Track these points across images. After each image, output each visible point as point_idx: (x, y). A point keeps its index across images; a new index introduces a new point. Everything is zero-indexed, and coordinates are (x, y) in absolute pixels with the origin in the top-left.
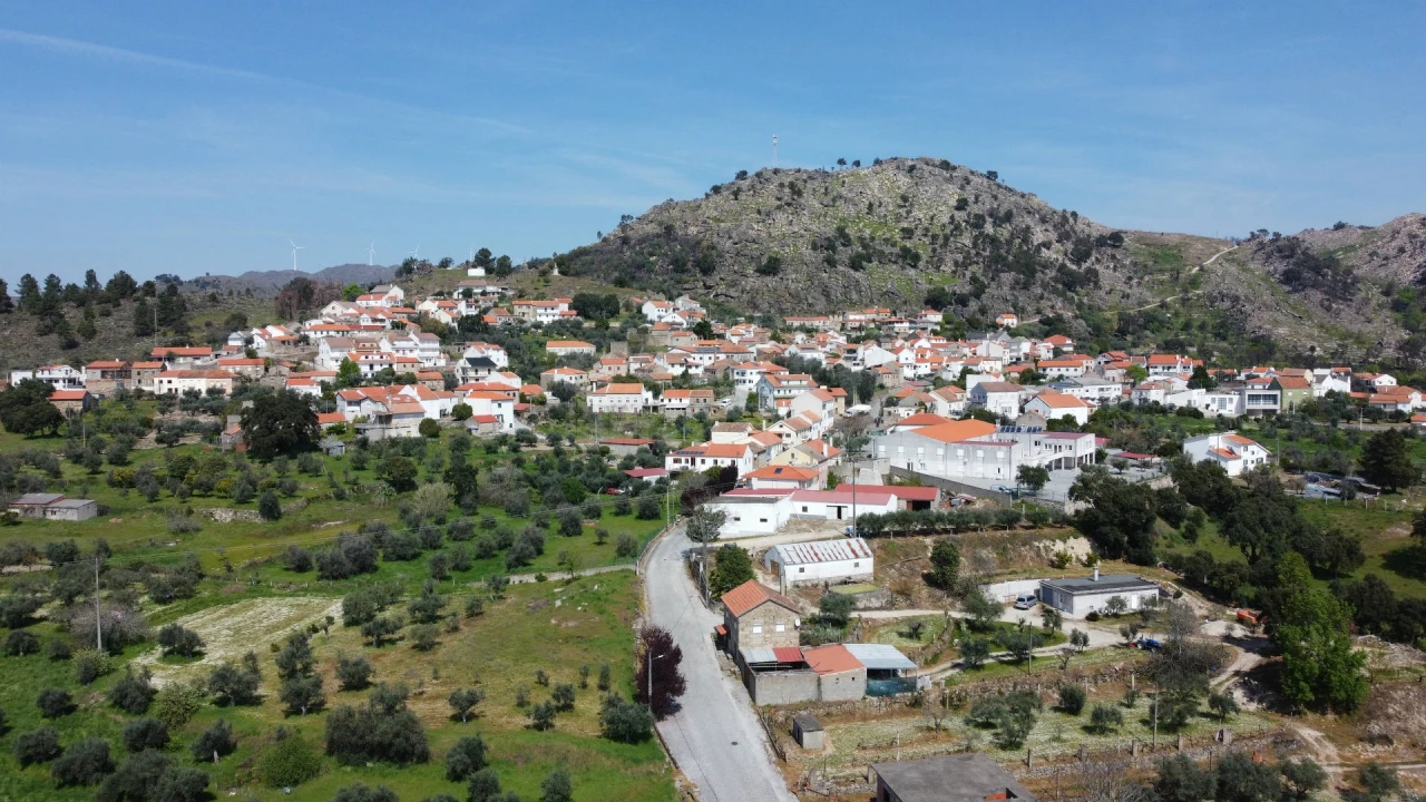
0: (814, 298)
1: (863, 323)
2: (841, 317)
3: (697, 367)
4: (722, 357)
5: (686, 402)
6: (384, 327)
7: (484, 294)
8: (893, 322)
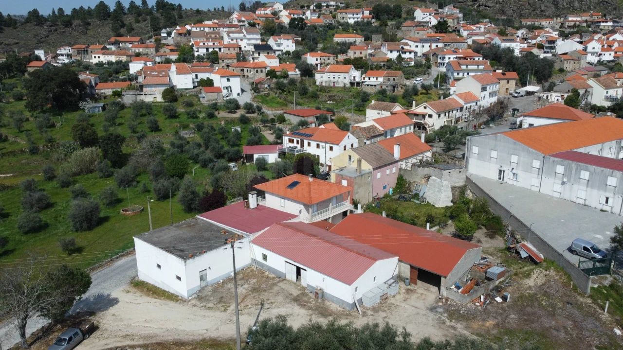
0: (546, 6)
1: (578, 23)
2: (562, 19)
3: (410, 53)
4: (440, 45)
5: (381, 80)
6: (244, 25)
7: (327, 6)
8: (600, 22)
